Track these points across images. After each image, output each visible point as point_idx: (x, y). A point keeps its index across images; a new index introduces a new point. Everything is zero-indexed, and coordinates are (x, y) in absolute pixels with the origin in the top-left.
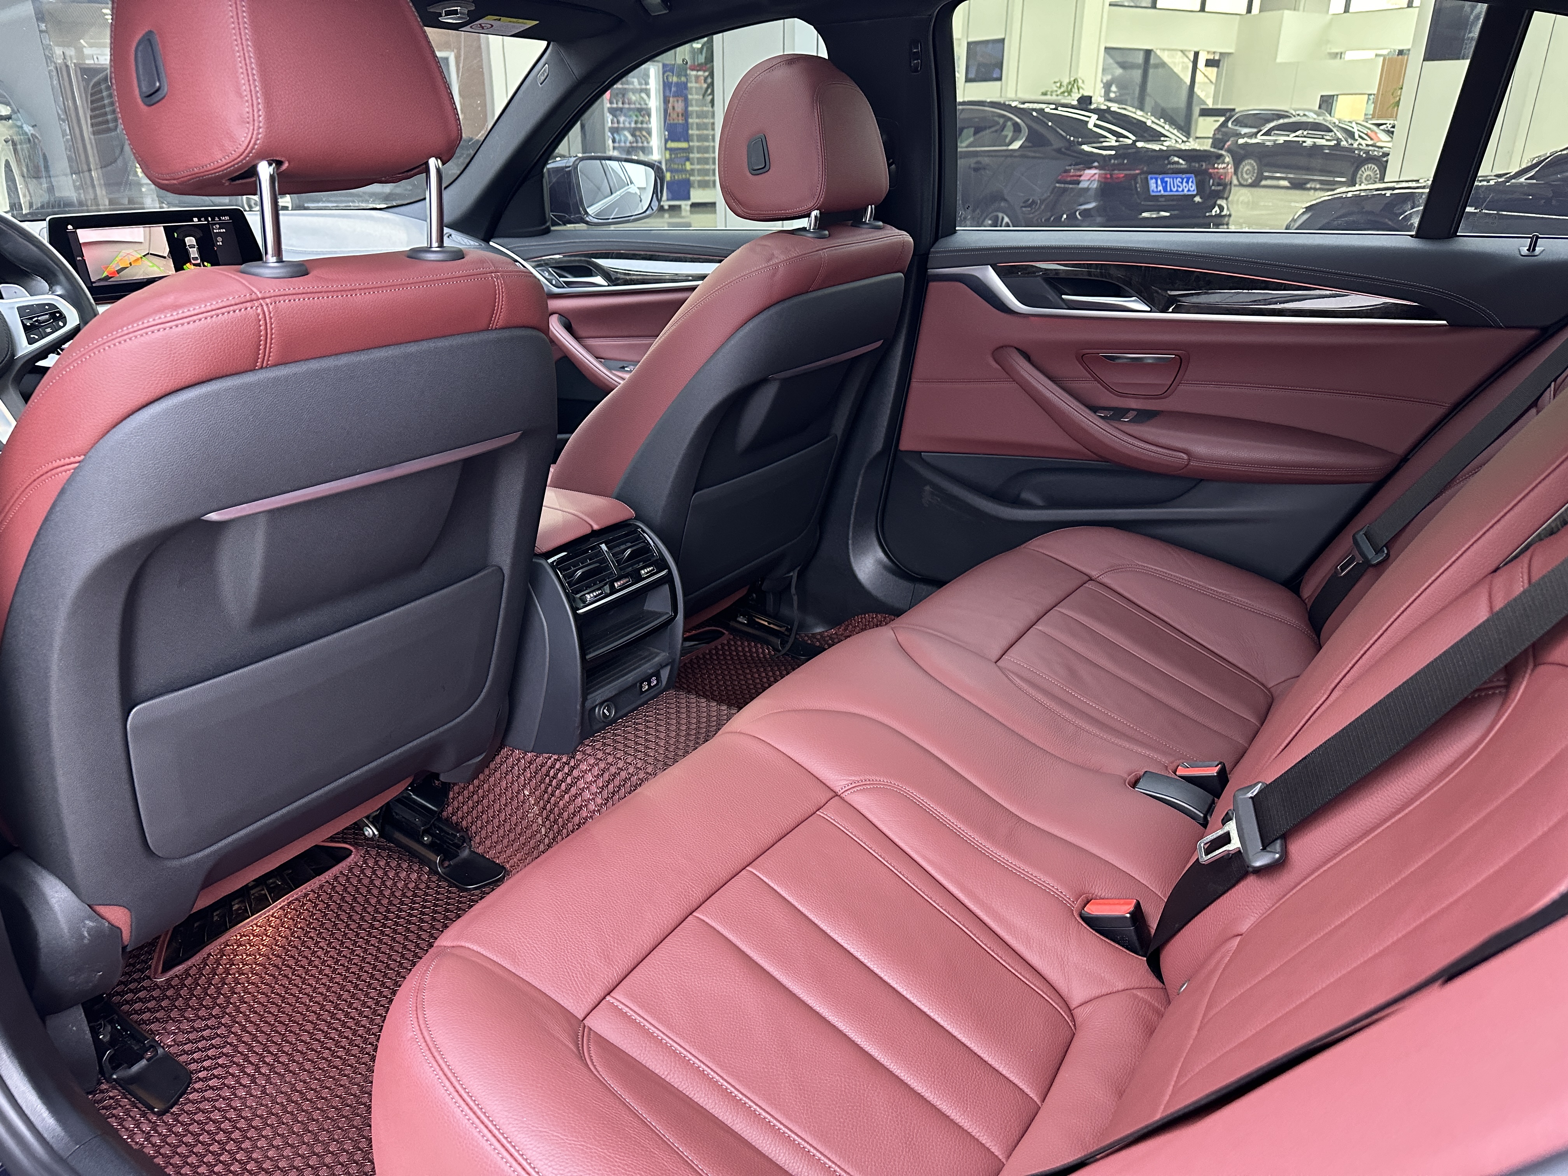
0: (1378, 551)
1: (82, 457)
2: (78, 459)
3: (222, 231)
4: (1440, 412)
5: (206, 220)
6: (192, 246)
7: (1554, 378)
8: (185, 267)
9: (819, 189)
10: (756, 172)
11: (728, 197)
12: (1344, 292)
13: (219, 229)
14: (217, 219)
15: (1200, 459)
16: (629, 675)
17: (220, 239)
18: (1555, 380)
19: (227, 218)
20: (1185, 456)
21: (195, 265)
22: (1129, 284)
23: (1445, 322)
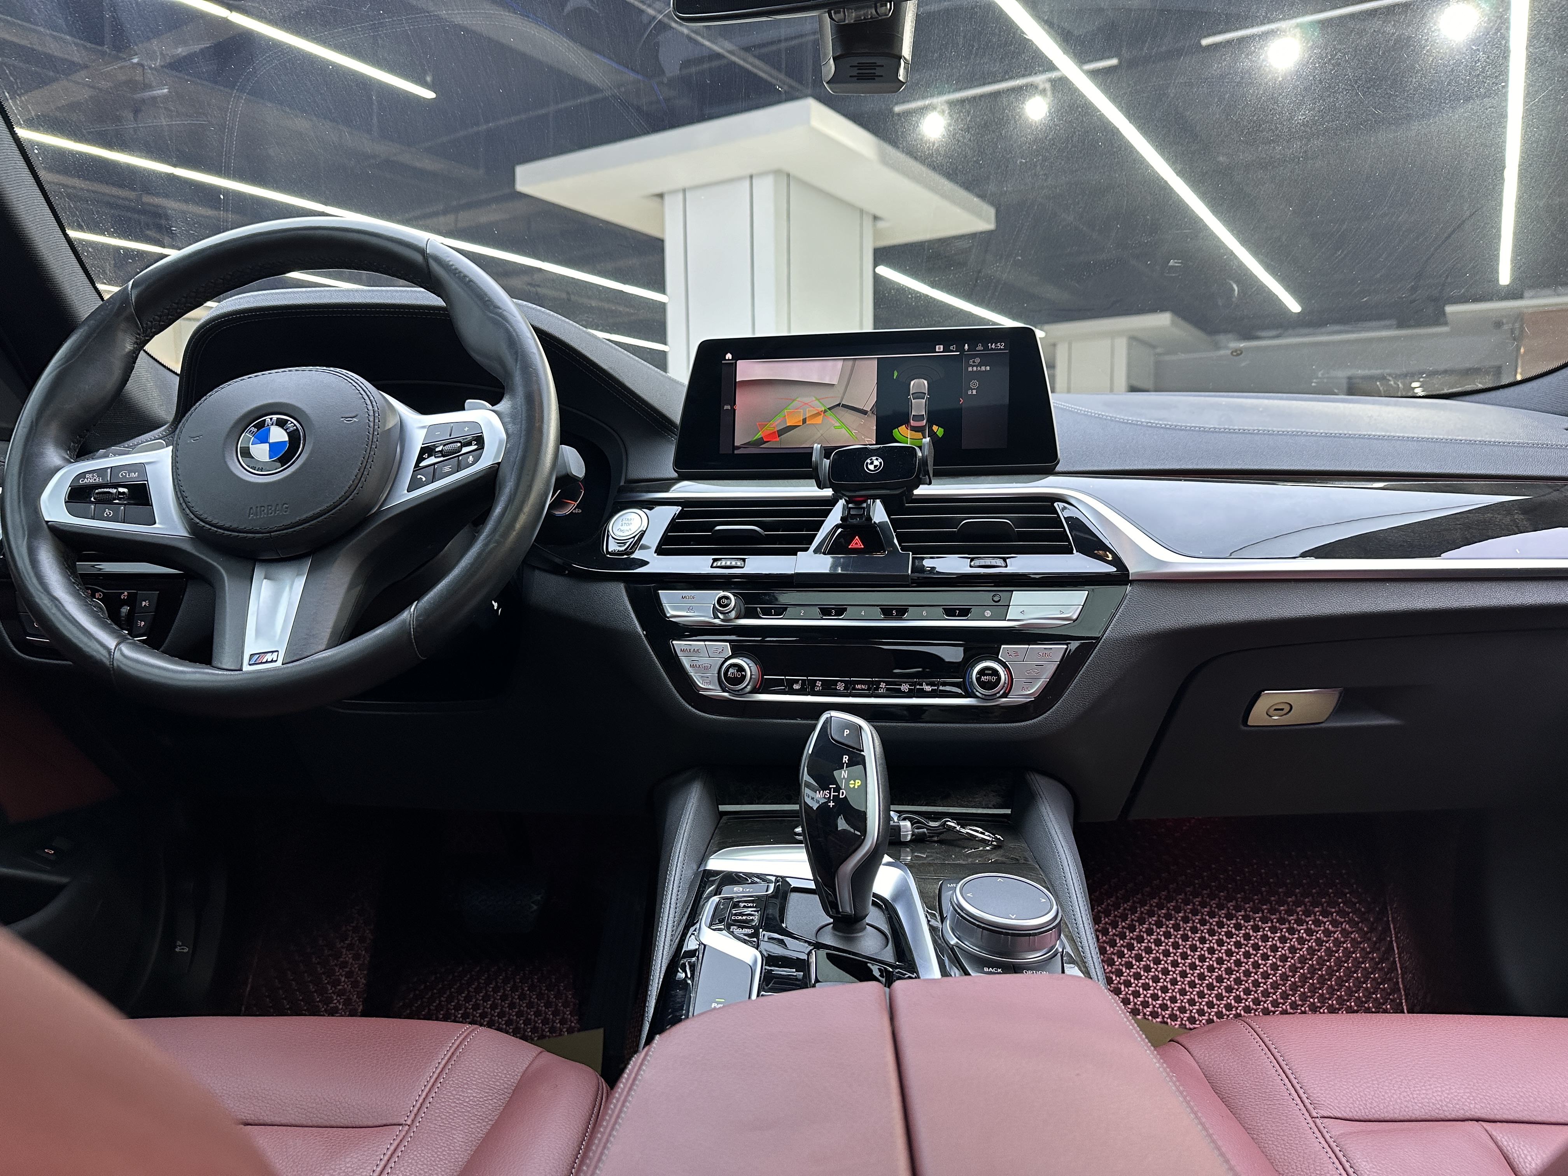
3: (983, 368)
5: (960, 349)
6: (919, 395)
8: (895, 432)
13: (980, 365)
14: (980, 347)
17: (975, 384)
19: (1000, 346)
21: (915, 429)
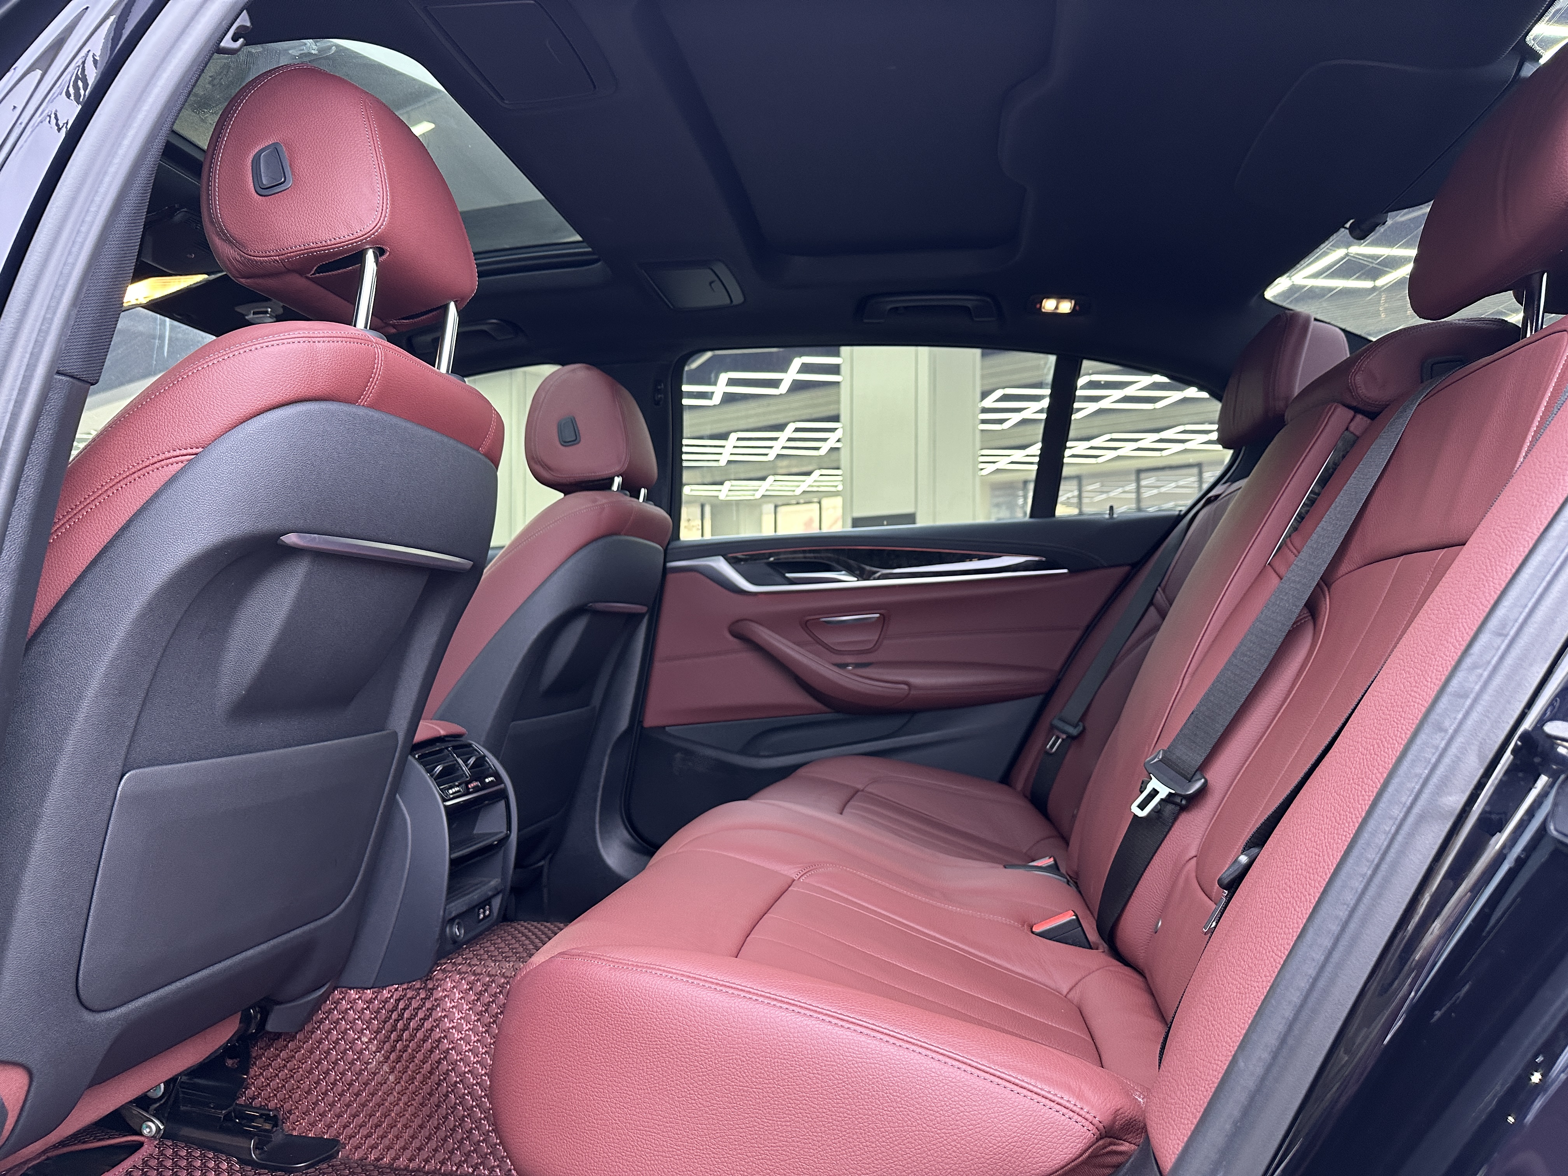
0: (1075, 726)
1: (200, 449)
2: (195, 451)
4: (1077, 634)
7: (1158, 583)
9: (624, 457)
10: (565, 443)
11: (532, 464)
12: (1001, 554)
15: (917, 687)
16: (474, 893)
18: (1159, 585)
20: (906, 687)
22: (838, 562)
23: (1065, 571)
